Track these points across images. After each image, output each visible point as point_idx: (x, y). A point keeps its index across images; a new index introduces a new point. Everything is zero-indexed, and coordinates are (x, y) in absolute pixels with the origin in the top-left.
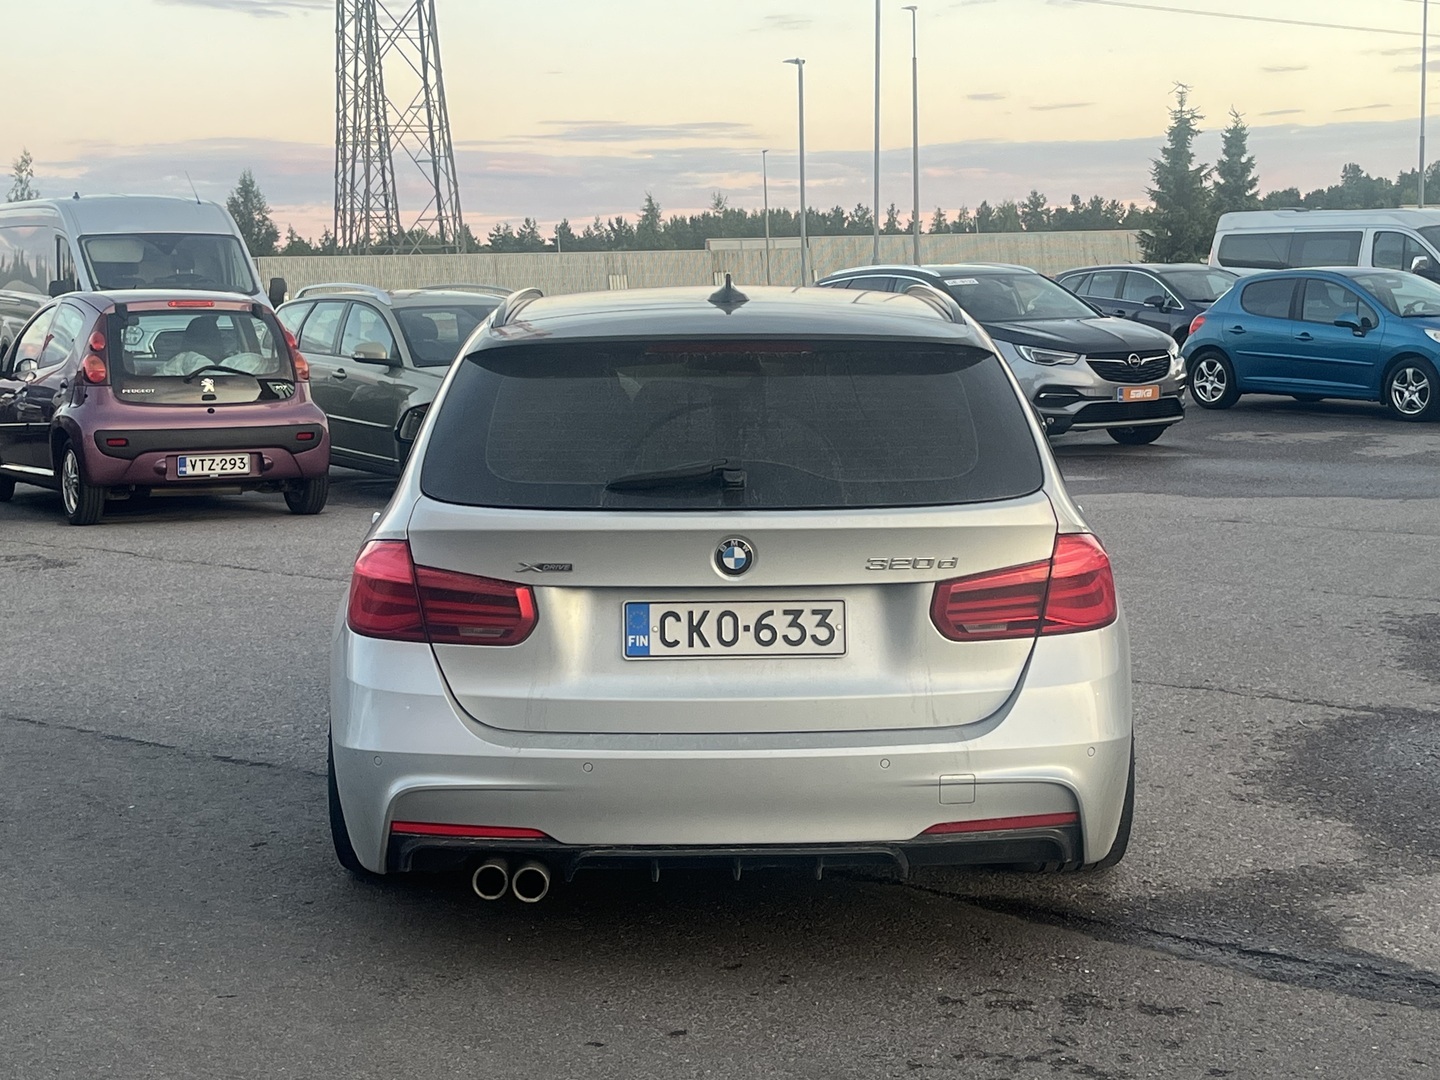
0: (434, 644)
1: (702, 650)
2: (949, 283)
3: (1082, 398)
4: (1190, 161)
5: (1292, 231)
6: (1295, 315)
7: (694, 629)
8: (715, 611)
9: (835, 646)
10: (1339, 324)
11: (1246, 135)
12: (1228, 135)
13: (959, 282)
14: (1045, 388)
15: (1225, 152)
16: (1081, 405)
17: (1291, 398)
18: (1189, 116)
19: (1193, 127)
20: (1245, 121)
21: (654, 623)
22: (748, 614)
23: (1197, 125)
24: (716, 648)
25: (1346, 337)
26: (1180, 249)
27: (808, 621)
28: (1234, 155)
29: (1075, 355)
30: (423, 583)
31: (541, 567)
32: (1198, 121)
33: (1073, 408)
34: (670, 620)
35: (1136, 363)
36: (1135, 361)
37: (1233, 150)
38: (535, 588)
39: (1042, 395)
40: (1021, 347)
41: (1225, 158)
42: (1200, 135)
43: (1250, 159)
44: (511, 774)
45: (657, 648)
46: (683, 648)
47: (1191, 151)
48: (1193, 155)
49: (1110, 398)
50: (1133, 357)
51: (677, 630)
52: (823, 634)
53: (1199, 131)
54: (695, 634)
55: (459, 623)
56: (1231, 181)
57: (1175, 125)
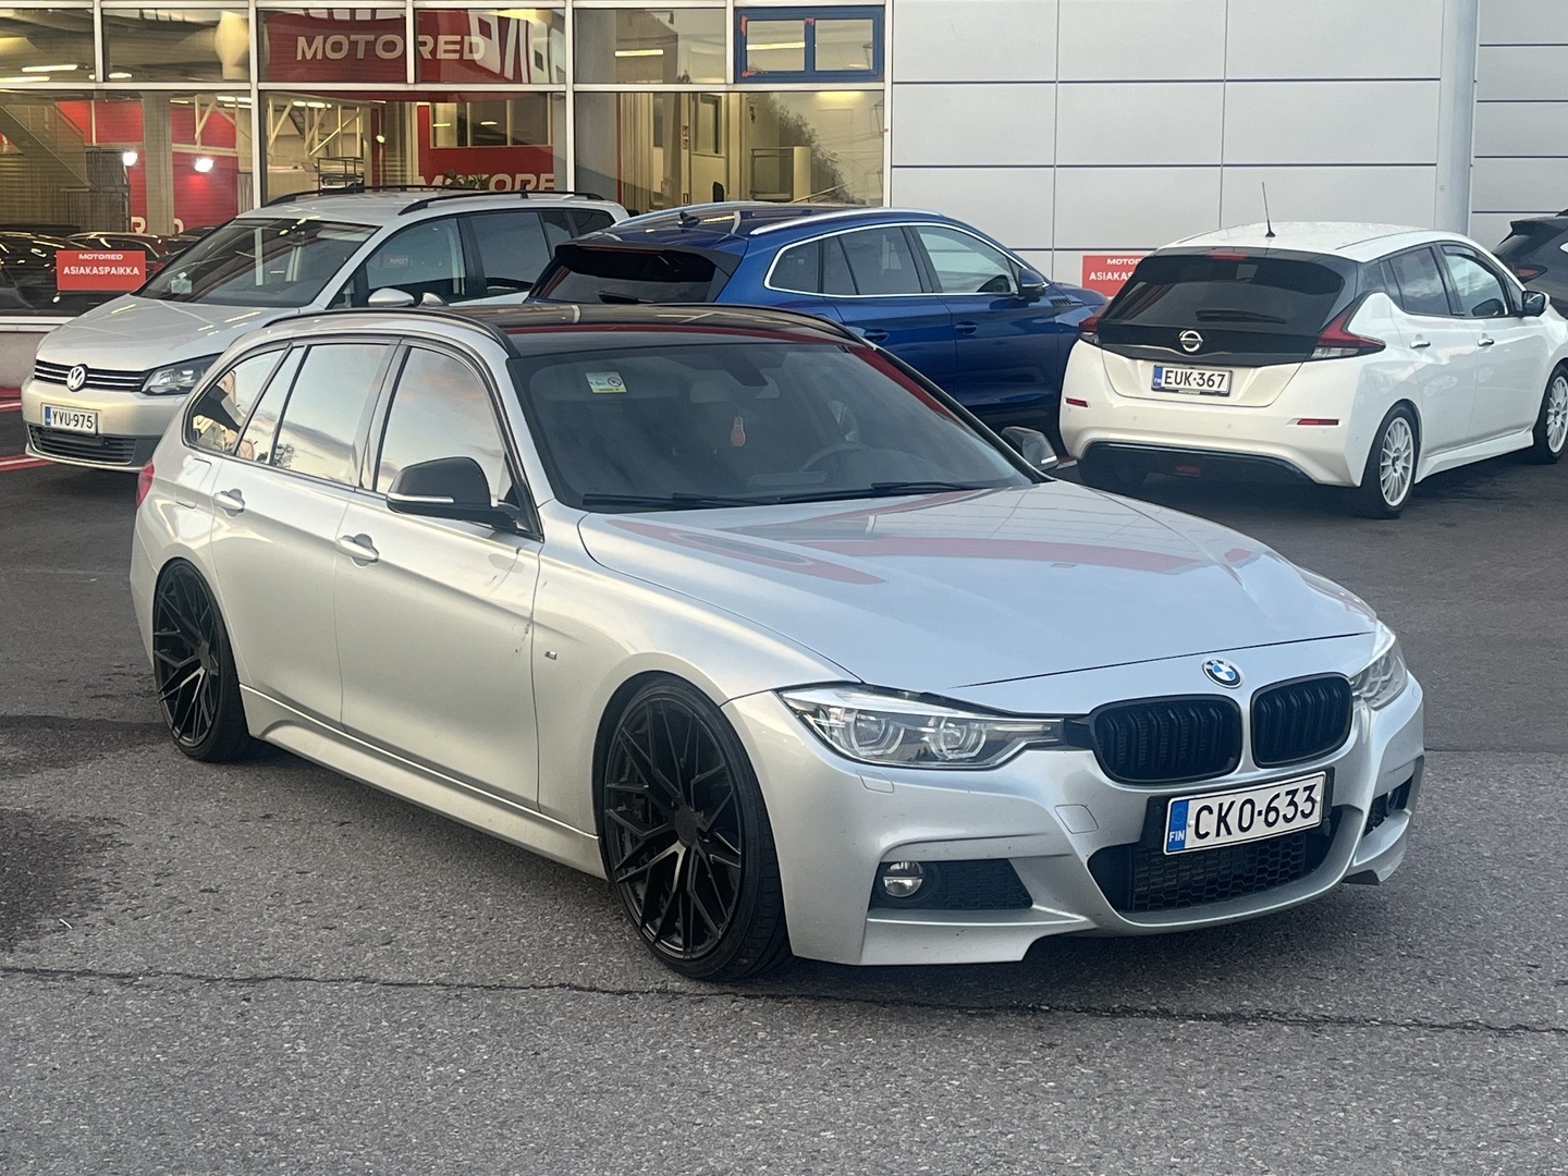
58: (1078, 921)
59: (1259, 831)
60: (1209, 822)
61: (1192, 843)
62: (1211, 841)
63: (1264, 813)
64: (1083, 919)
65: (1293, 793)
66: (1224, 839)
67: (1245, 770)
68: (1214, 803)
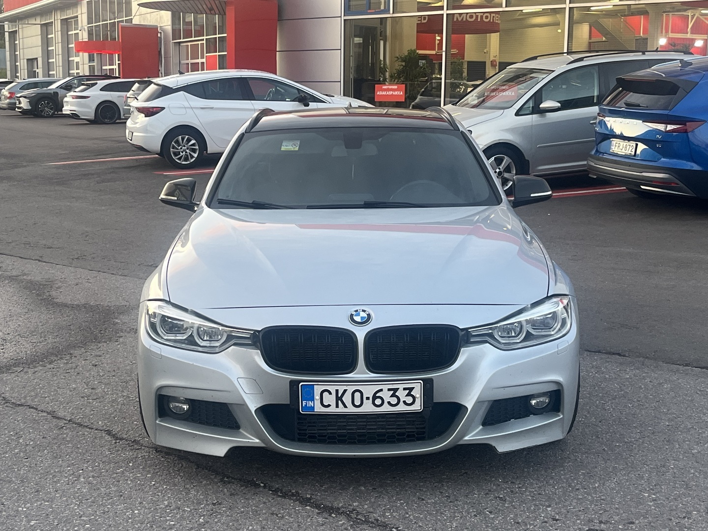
58: (255, 441)
59: (368, 408)
60: (329, 399)
61: (319, 409)
62: (333, 410)
63: (371, 399)
64: (257, 441)
65: (396, 390)
66: (341, 409)
67: (361, 372)
68: (332, 389)
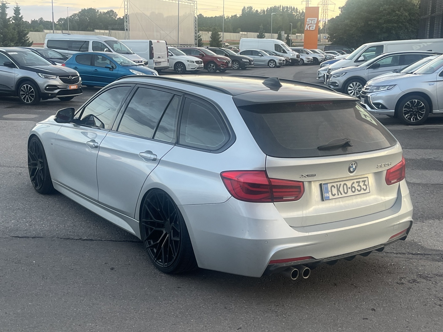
0: (274, 203)
1: (340, 196)
2: (9, 53)
3: (59, 88)
4: (7, 16)
5: (69, 40)
6: (92, 64)
7: (338, 190)
8: (342, 183)
9: (367, 191)
10: (106, 67)
11: (20, 9)
12: (15, 9)
13: (12, 53)
14: (48, 86)
15: (14, 14)
16: (58, 90)
17: (86, 86)
18: (5, 3)
19: (7, 6)
20: (19, 5)
21: (329, 189)
22: (349, 184)
23: (7, 5)
24: (344, 195)
25: (107, 71)
26: (6, 41)
27: (361, 184)
28: (17, 15)
29: (55, 76)
30: (273, 184)
31: (307, 176)
32: (8, 4)
33: (57, 91)
34: (333, 188)
35: (71, 79)
36: (71, 78)
37: (17, 13)
38: (304, 182)
39: (47, 88)
40: (39, 74)
41: (15, 15)
42: (9, 8)
43: (22, 16)
44: (307, 241)
45: (331, 197)
46: (336, 196)
47: (6, 13)
48: (7, 14)
49: (66, 88)
50: (71, 77)
51: (335, 191)
52: (365, 188)
53: (8, 7)
54: (339, 192)
55: (283, 195)
56: (17, 22)
57: (1, 5)
